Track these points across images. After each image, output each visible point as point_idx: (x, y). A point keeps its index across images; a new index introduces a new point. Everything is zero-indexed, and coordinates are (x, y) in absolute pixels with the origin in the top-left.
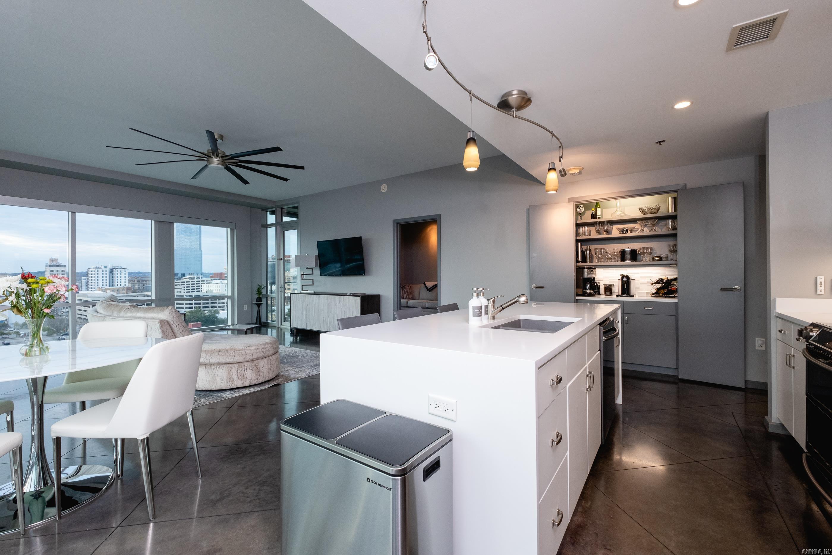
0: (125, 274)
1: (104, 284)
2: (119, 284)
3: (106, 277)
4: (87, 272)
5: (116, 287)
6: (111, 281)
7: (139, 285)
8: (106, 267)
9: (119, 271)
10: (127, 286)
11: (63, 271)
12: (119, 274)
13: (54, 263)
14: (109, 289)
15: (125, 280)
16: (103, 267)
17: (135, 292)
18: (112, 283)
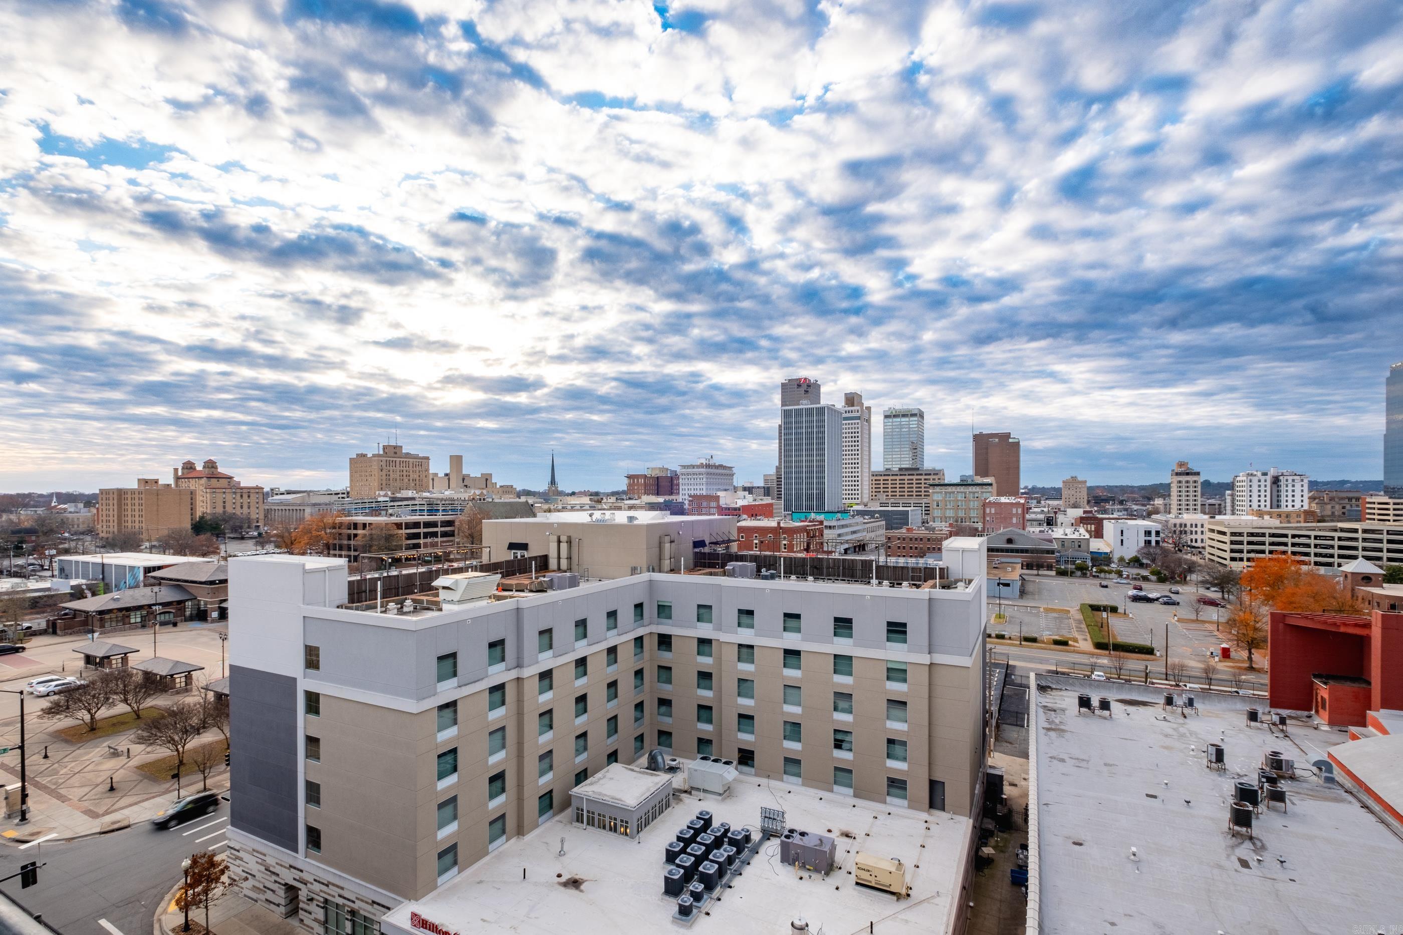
0: (1302, 486)
1: (1262, 504)
2: (1290, 504)
3: (1265, 491)
4: (1233, 483)
5: (1283, 509)
6: (1275, 498)
7: (1333, 507)
8: (1265, 474)
9: (1290, 481)
10: (1306, 507)
11: (1195, 482)
12: (1290, 486)
13: (1183, 469)
14: (1270, 514)
15: (1302, 496)
16: (1259, 474)
17: (1324, 521)
18: (1276, 502)
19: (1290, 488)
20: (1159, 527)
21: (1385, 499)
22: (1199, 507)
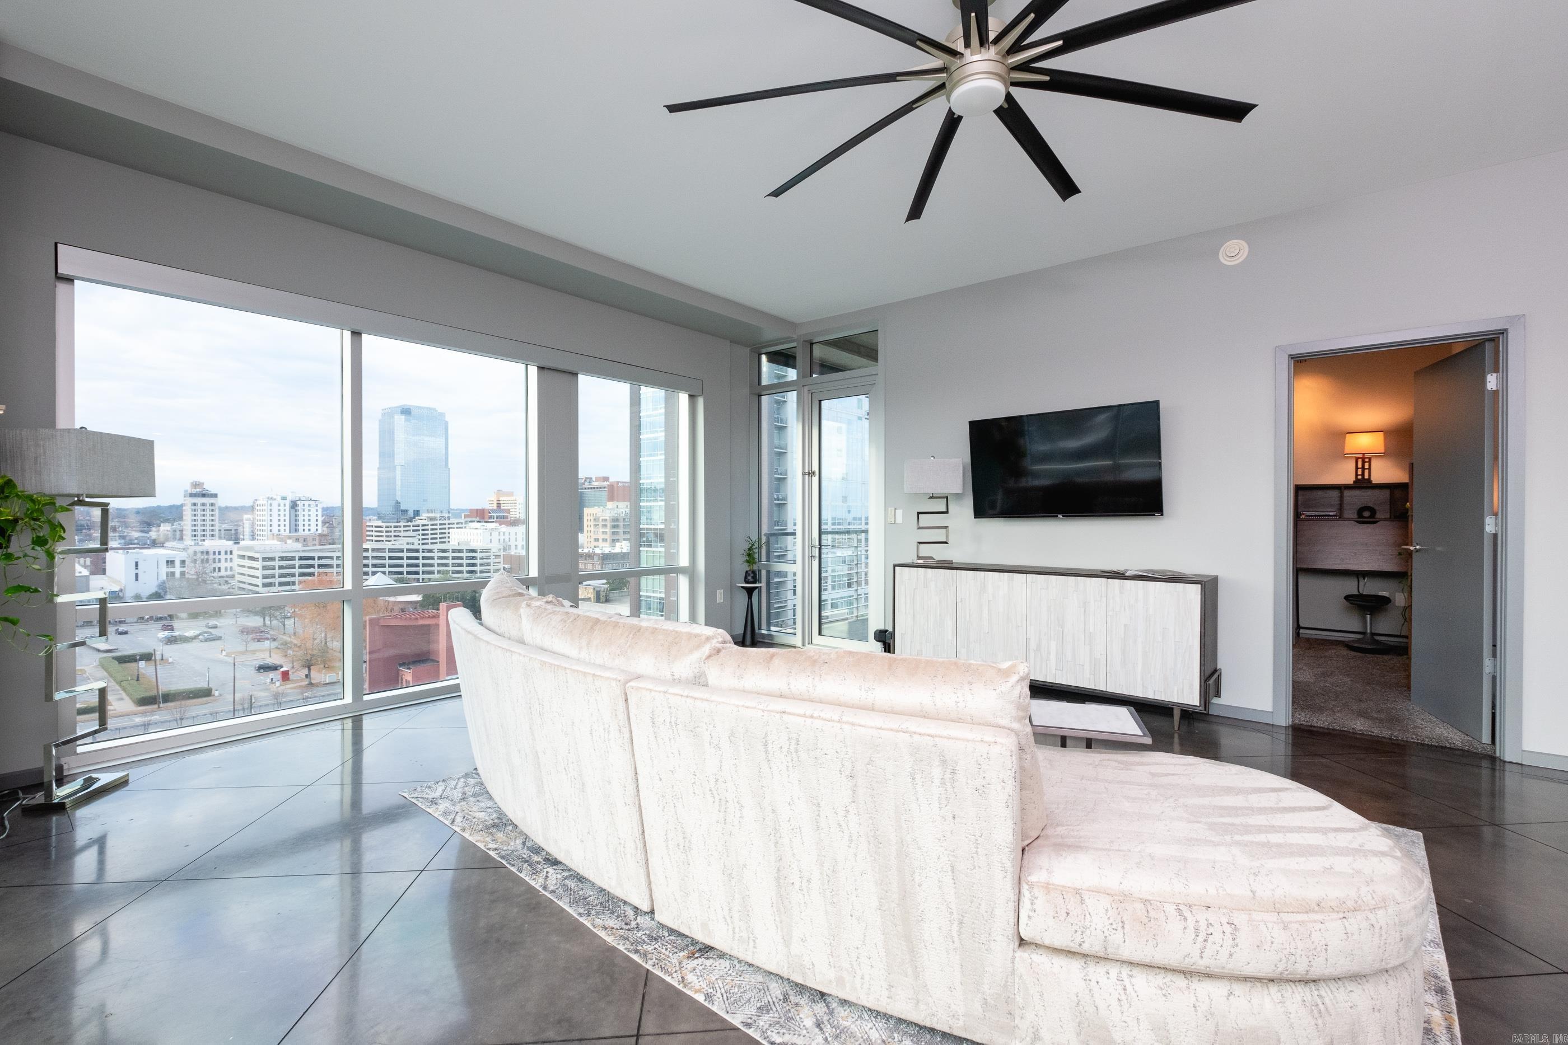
0: (317, 511)
1: (282, 528)
2: (306, 528)
3: (285, 515)
4: (252, 507)
5: (301, 533)
6: (293, 522)
8: (284, 498)
9: (306, 505)
10: (320, 531)
11: (212, 505)
12: (306, 510)
13: (198, 490)
14: (290, 538)
15: (317, 520)
16: (279, 498)
17: (333, 544)
18: (294, 527)
19: (306, 513)
20: (183, 555)
21: (379, 523)
22: (216, 533)
